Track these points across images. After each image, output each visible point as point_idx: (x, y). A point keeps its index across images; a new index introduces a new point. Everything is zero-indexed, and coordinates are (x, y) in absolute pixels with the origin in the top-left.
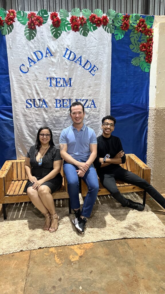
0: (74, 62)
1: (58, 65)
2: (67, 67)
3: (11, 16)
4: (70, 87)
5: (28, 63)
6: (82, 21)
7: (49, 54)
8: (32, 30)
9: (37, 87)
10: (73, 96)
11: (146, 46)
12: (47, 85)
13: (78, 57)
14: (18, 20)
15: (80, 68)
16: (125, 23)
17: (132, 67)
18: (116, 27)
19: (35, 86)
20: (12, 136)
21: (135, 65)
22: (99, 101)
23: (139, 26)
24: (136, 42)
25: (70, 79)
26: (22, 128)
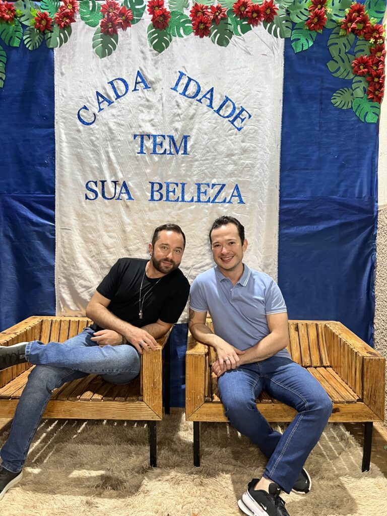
0: (195, 101)
1: (160, 108)
2: (180, 112)
3: (69, 11)
4: (183, 155)
5: (97, 104)
6: (218, 14)
7: (142, 84)
8: (108, 35)
9: (112, 155)
10: (190, 176)
11: (367, 62)
12: (133, 150)
13: (205, 89)
14: (83, 18)
15: (211, 114)
16: (316, 15)
17: (333, 112)
18: (294, 24)
19: (107, 152)
20: (50, 261)
21: (340, 106)
22: (251, 187)
23: (350, 19)
24: (343, 55)
25: (185, 138)
26: (72, 244)
